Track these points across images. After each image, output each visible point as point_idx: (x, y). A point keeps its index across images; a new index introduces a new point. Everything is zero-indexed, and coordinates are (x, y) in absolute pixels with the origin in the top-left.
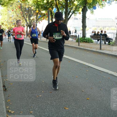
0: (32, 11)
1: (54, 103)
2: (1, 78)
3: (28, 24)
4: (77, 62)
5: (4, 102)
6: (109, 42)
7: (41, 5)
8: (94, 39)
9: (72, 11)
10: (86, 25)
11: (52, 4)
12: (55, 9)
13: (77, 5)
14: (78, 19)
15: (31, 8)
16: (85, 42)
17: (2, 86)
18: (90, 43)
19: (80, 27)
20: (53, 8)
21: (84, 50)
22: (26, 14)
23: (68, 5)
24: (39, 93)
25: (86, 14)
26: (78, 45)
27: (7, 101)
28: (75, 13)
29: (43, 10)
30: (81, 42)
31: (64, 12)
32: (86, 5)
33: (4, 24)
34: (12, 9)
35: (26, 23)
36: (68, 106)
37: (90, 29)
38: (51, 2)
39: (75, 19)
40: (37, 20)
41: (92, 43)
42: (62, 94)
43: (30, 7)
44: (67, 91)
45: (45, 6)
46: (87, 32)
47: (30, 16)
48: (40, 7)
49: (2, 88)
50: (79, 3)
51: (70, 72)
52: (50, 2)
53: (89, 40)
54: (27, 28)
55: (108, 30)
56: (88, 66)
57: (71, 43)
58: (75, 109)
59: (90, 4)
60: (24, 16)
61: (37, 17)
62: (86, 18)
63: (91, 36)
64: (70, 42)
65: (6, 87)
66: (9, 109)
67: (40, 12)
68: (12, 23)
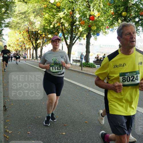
0: (38, 35)
1: (52, 124)
2: (2, 99)
3: (34, 47)
5: (2, 122)
7: (48, 30)
8: (96, 65)
9: (77, 37)
10: (89, 51)
11: (58, 29)
12: (61, 34)
13: (81, 31)
14: (83, 44)
16: (87, 67)
17: (2, 105)
18: (93, 68)
20: (58, 33)
21: (86, 75)
22: (32, 37)
23: (73, 31)
25: (90, 40)
26: (81, 70)
27: (6, 121)
28: (80, 39)
29: (49, 34)
31: (70, 37)
32: (90, 32)
33: (11, 46)
34: (20, 32)
35: (32, 46)
37: (94, 55)
38: (57, 27)
40: (43, 43)
41: (95, 68)
42: (61, 116)
43: (36, 31)
45: (51, 30)
46: (90, 57)
47: (36, 40)
48: (47, 31)
49: (2, 108)
50: (84, 30)
53: (92, 65)
54: (33, 51)
56: (89, 90)
57: (75, 67)
58: (72, 131)
60: (30, 39)
65: (6, 108)
66: (7, 128)
67: (46, 36)
68: (19, 45)
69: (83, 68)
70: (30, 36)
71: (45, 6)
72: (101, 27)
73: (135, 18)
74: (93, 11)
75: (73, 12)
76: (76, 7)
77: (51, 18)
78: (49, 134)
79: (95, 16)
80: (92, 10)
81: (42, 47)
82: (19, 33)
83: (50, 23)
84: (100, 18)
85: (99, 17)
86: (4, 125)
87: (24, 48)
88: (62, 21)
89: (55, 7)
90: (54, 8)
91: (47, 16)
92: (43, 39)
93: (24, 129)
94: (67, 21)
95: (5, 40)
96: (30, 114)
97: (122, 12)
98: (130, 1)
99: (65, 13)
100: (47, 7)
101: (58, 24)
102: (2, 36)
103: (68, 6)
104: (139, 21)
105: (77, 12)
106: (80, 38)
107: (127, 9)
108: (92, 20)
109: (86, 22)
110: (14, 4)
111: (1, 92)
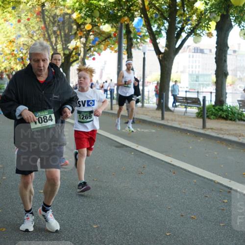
0: (73, 24)
4: (196, 174)
7: (100, 9)
9: (187, 28)
10: (226, 70)
11: (132, 5)
12: (140, 21)
13: (201, 12)
14: (205, 51)
15: (70, 15)
16: (221, 117)
18: (238, 122)
19: (209, 75)
20: (132, 19)
21: (219, 142)
22: (55, 32)
23: (176, 11)
25: (227, 39)
26: (202, 127)
28: (196, 34)
29: (105, 23)
30: (212, 117)
31: (165, 29)
32: (228, 11)
37: (238, 82)
38: (127, 1)
39: (197, 52)
40: (87, 50)
43: (67, 14)
45: (110, 11)
46: (229, 89)
47: (67, 40)
48: (97, 14)
50: (208, 7)
53: (233, 113)
56: (228, 188)
57: (183, 119)
60: (49, 39)
61: (86, 41)
62: (228, 48)
63: (240, 101)
64: (179, 116)
67: (95, 29)
68: (15, 55)
69: (207, 120)
70: (47, 30)
81: (83, 60)
82: (14, 21)
92: (87, 38)
106: (198, 32)
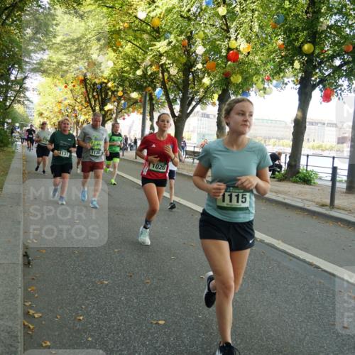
0: (108, 91)
1: (135, 300)
2: (22, 237)
5: (20, 292)
6: (273, 174)
7: (130, 80)
9: (197, 98)
11: (154, 79)
12: (161, 91)
13: (207, 86)
14: (211, 116)
17: (21, 253)
19: (212, 135)
20: (154, 89)
22: (94, 97)
23: (189, 84)
24: (104, 277)
27: (29, 290)
28: (203, 103)
29: (133, 92)
31: (180, 98)
32: (227, 87)
33: (43, 116)
34: (65, 85)
36: (166, 310)
38: (151, 74)
39: (204, 117)
40: (119, 111)
42: (156, 280)
43: (104, 83)
44: (167, 275)
45: (138, 82)
47: (103, 104)
48: (127, 83)
49: (20, 259)
50: (213, 82)
51: (180, 234)
52: (149, 73)
55: (274, 146)
57: (191, 169)
58: (181, 318)
59: (237, 87)
60: (89, 102)
61: (118, 105)
65: (30, 258)
66: (31, 307)
67: (125, 95)
68: (62, 114)
70: (89, 97)
71: (126, 25)
72: (254, 79)
73: (332, 58)
74: (236, 39)
75: (189, 42)
76: (197, 30)
77: (138, 53)
78: (127, 324)
79: (239, 51)
80: (233, 37)
81: (116, 119)
82: (63, 87)
83: (135, 64)
84: (250, 57)
85: (249, 53)
86: (24, 298)
87: (75, 120)
88: (164, 60)
89: (149, 27)
90: (145, 31)
91: (128, 48)
92: (119, 103)
93: (69, 309)
94: (175, 61)
95: (30, 101)
96: (84, 274)
97: (303, 44)
98: (321, 20)
99: (171, 42)
100: (130, 27)
101: (153, 67)
102: (23, 92)
103: (177, 28)
104: (341, 66)
105: (199, 41)
106: (205, 101)
107: (315, 37)
108: (234, 62)
109: (218, 64)
110: (54, 20)
111: (20, 222)
